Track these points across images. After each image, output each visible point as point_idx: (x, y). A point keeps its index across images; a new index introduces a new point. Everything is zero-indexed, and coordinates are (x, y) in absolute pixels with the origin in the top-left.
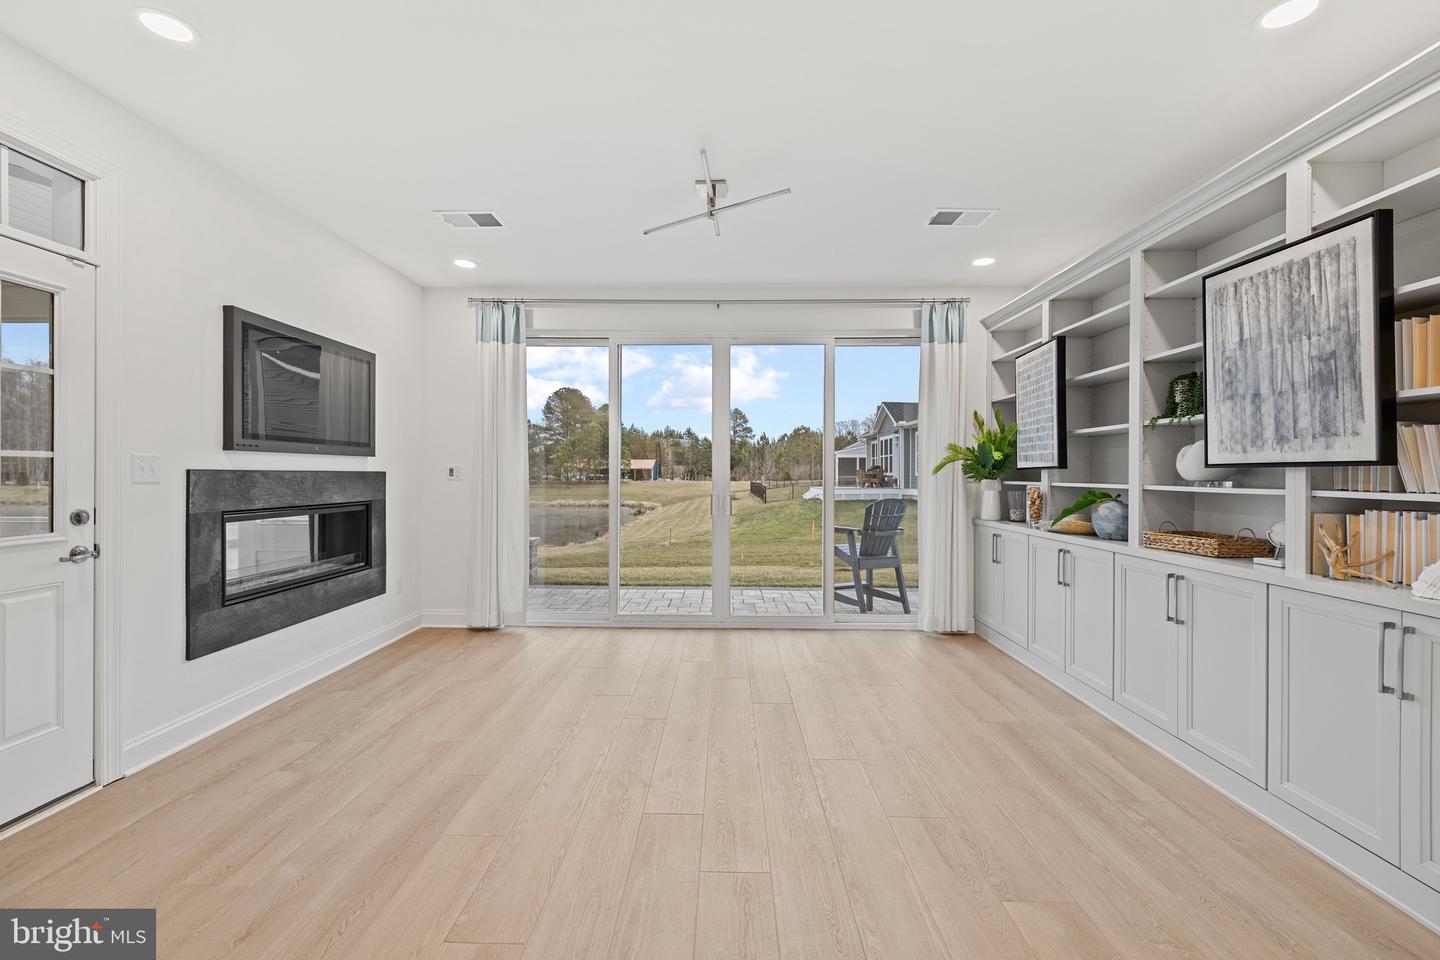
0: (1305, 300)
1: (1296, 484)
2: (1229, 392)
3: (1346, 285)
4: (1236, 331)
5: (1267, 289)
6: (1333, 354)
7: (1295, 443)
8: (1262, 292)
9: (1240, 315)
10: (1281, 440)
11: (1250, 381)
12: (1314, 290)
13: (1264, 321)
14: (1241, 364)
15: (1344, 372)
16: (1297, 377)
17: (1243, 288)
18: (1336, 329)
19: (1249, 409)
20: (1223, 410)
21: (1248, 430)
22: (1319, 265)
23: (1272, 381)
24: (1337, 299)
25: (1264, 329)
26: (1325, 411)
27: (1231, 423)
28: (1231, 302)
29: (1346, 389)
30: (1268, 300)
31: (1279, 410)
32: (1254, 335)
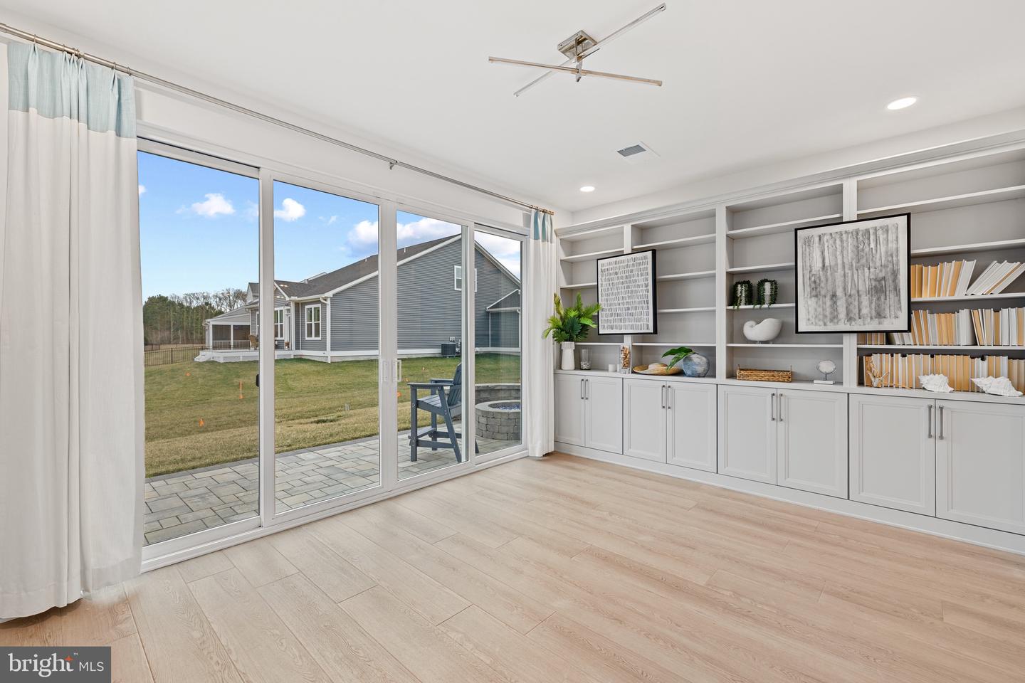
0: (867, 250)
1: (850, 344)
2: (814, 293)
3: (892, 245)
4: (820, 260)
5: (842, 241)
6: (884, 278)
7: (860, 321)
8: (838, 242)
9: (823, 253)
10: (850, 319)
11: (830, 288)
12: (872, 245)
13: (839, 258)
14: (823, 279)
15: (890, 288)
16: (861, 288)
17: (825, 238)
18: (886, 266)
19: (829, 303)
20: (810, 303)
21: (828, 313)
22: (875, 234)
23: (844, 289)
24: (887, 252)
25: (840, 262)
26: (879, 306)
27: (816, 310)
28: (816, 245)
29: (892, 296)
30: (843, 247)
31: (849, 304)
32: (833, 264)
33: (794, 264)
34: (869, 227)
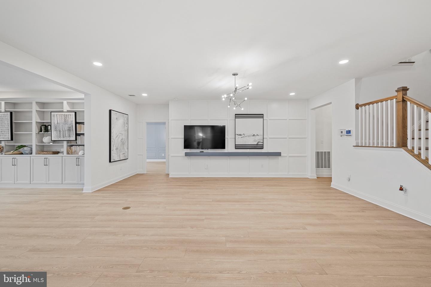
0: (67, 120)
1: (65, 144)
2: (55, 130)
3: (72, 119)
4: (57, 121)
6: (70, 127)
7: (65, 138)
8: (61, 117)
9: (57, 119)
10: (63, 137)
11: (59, 129)
12: (68, 119)
14: (57, 126)
15: (72, 130)
16: (66, 129)
17: (58, 115)
18: (71, 124)
19: (59, 133)
20: (54, 132)
21: (59, 135)
22: (68, 116)
23: (62, 129)
24: (71, 121)
25: (61, 122)
26: (69, 134)
27: (56, 135)
28: (56, 117)
30: (62, 118)
31: (63, 133)
32: (59, 122)
33: (50, 121)
34: (67, 114)
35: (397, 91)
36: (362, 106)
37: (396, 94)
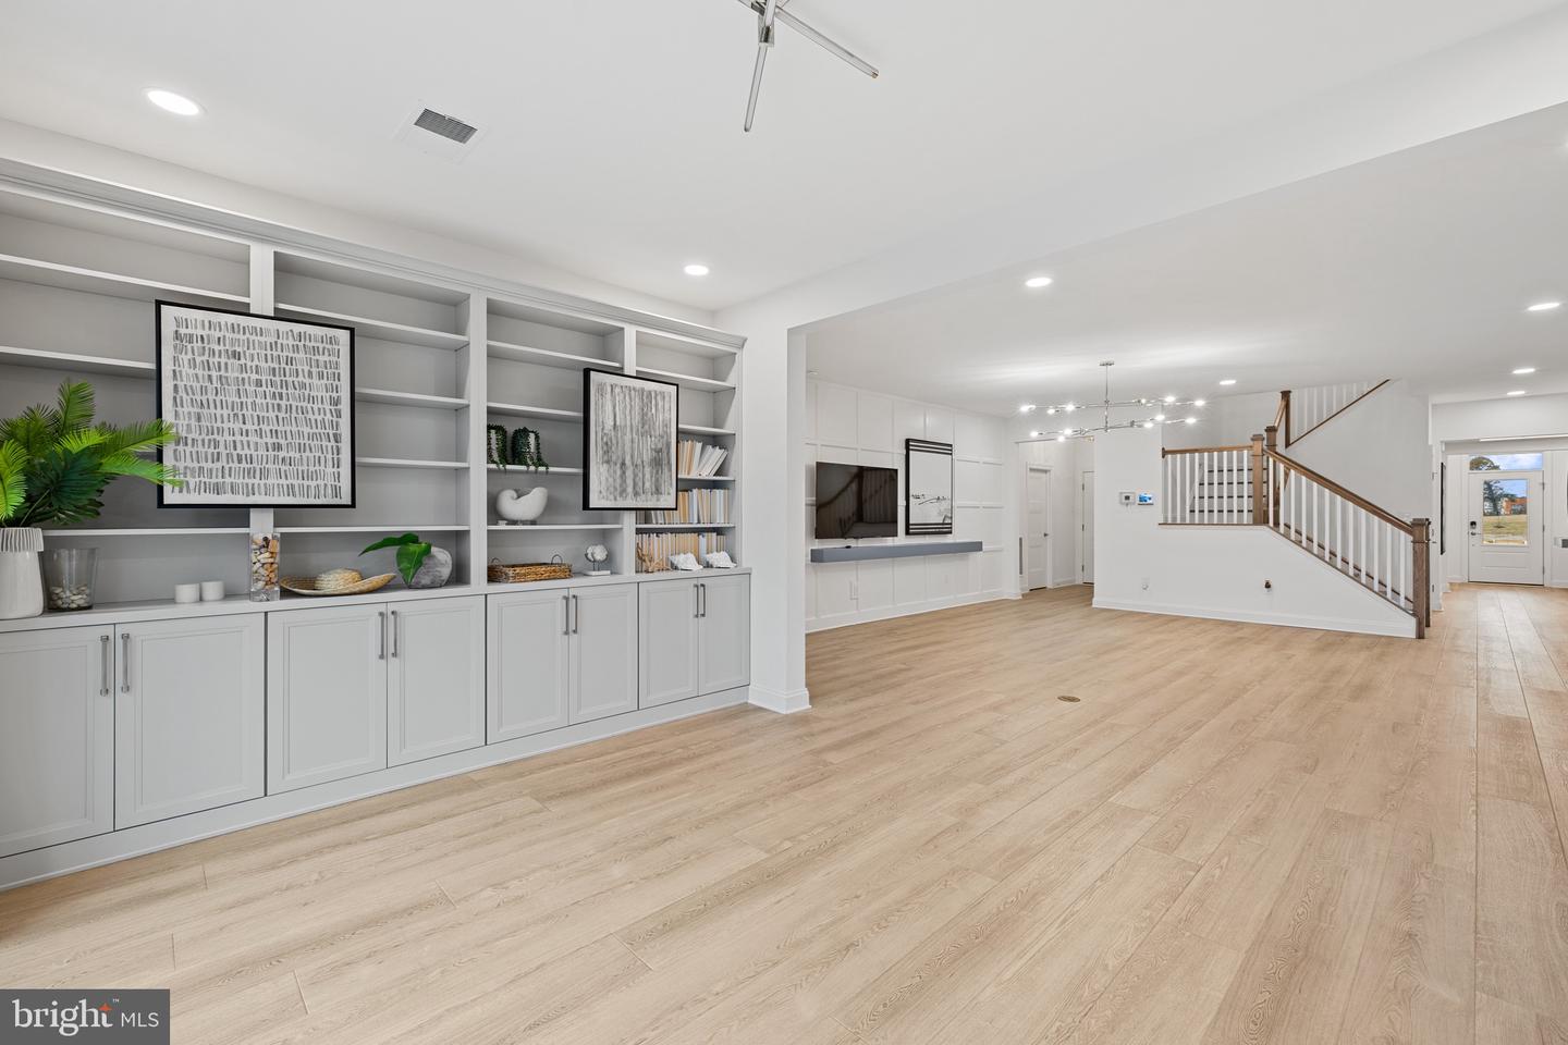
0: (650, 414)
1: (629, 523)
2: (606, 458)
3: (667, 415)
4: (612, 417)
5: (630, 398)
6: (661, 450)
7: (643, 497)
8: (627, 398)
9: (614, 408)
10: (636, 494)
11: (620, 453)
12: (653, 411)
13: (628, 418)
14: (614, 442)
15: (665, 462)
16: (644, 458)
17: (617, 390)
18: (662, 437)
19: (619, 472)
20: (602, 470)
21: (617, 485)
22: (656, 398)
23: (632, 457)
24: (663, 422)
25: (628, 423)
26: (657, 480)
27: (607, 479)
28: (608, 396)
29: (666, 470)
30: (631, 406)
31: (635, 475)
32: (623, 424)
34: (651, 389)
35: (1252, 440)
36: (1174, 452)
37: (1251, 443)
